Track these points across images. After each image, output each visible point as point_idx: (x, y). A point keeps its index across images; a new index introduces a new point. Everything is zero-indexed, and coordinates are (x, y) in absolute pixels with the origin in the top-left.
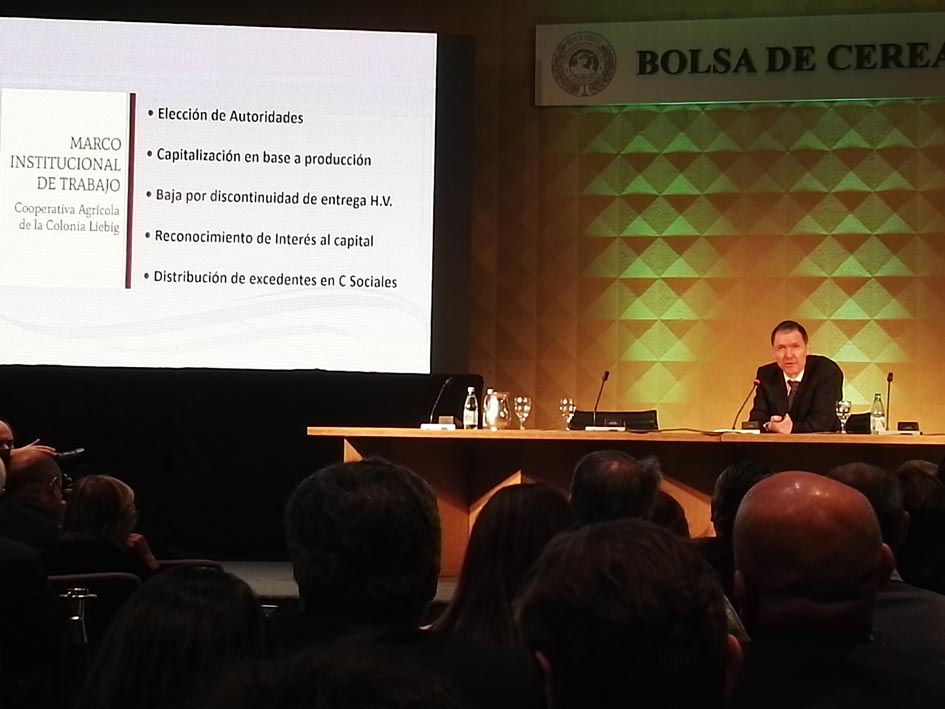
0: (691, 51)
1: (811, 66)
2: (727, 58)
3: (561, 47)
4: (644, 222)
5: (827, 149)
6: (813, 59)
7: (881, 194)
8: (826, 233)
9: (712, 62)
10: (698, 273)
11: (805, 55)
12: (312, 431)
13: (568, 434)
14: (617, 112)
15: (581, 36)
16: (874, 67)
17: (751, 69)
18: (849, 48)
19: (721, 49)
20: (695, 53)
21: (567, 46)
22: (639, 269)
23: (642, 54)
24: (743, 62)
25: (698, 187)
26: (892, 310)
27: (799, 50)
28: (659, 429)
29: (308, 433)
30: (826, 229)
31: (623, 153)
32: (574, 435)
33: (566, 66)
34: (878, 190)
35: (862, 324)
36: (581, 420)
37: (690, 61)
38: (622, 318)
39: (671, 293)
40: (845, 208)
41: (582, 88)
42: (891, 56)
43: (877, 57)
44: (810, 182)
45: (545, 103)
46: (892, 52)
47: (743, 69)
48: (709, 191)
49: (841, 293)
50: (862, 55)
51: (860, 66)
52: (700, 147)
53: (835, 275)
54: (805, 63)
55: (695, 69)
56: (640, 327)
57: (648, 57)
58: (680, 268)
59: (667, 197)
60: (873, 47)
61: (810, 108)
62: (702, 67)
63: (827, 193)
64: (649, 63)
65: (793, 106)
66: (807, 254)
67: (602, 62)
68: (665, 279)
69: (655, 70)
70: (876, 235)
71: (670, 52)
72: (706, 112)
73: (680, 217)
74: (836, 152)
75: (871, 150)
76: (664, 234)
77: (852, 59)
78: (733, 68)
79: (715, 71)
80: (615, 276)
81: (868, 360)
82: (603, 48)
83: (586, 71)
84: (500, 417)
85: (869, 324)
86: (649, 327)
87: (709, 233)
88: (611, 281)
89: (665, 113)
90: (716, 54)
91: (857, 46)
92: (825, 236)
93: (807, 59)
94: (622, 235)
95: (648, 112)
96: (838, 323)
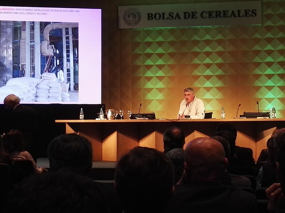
0: (163, 13)
1: (196, 17)
2: (172, 15)
3: (126, 12)
4: (150, 61)
5: (200, 40)
6: (197, 15)
7: (216, 52)
8: (201, 63)
9: (168, 16)
10: (165, 75)
11: (194, 14)
12: (57, 121)
13: (130, 120)
14: (142, 30)
15: (131, 9)
16: (213, 17)
17: (179, 18)
18: (207, 12)
19: (171, 13)
20: (163, 14)
21: (127, 12)
22: (149, 74)
23: (149, 14)
24: (177, 16)
25: (165, 51)
26: (219, 84)
27: (193, 13)
28: (156, 118)
29: (56, 122)
30: (201, 62)
31: (144, 42)
32: (132, 121)
33: (127, 18)
34: (215, 51)
35: (211, 88)
36: (133, 117)
37: (162, 16)
38: (144, 87)
39: (158, 80)
40: (206, 56)
41: (132, 24)
42: (218, 14)
43: (214, 14)
44: (196, 49)
45: (121, 28)
46: (218, 13)
47: (177, 18)
48: (168, 52)
49: (205, 79)
50: (210, 14)
51: (210, 17)
52: (165, 40)
53: (203, 75)
54: (194, 16)
55: (163, 18)
56: (150, 90)
57: (150, 15)
58: (160, 73)
59: (157, 54)
60: (213, 12)
61: (196, 29)
62: (166, 17)
63: (201, 52)
64: (150, 16)
65: (191, 28)
66: (196, 69)
67: (137, 17)
68: (156, 76)
69: (152, 18)
70: (215, 64)
71: (156, 14)
72: (167, 30)
73: (160, 59)
74: (204, 41)
75: (213, 40)
76: (156, 64)
77: (207, 15)
78: (174, 18)
79: (169, 19)
80: (142, 76)
81: (213, 98)
82: (138, 12)
83: (133, 19)
84: (111, 116)
85: (213, 88)
86: (152, 90)
87: (168, 64)
88: (141, 77)
89: (155, 30)
90: (169, 14)
91: (208, 12)
92: (201, 64)
93: (195, 15)
94: (144, 64)
95: (151, 30)
96: (205, 88)
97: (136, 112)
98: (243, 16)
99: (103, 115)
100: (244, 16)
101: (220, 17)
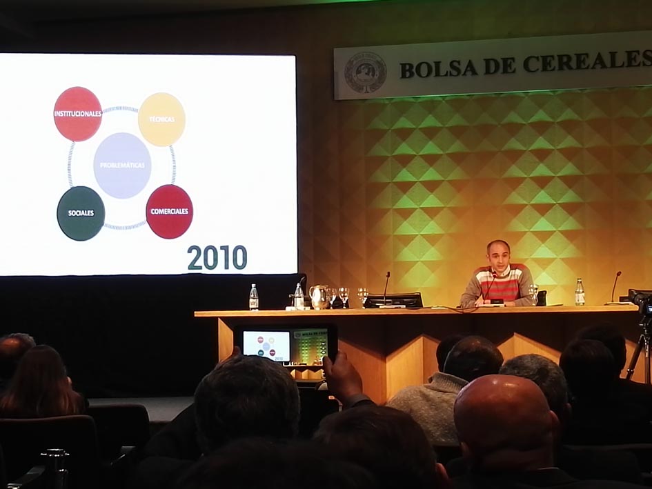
0: (435, 62)
1: (513, 70)
2: (459, 67)
3: (351, 62)
4: (408, 173)
5: (524, 123)
6: (514, 66)
7: (561, 151)
8: (525, 176)
9: (449, 69)
10: (444, 203)
11: (509, 63)
12: (198, 314)
13: (364, 311)
14: (388, 102)
15: (363, 55)
16: (553, 70)
17: (474, 73)
18: (537, 58)
19: (455, 61)
20: (437, 64)
21: (355, 62)
22: (405, 202)
23: (403, 65)
24: (469, 68)
25: (442, 149)
26: (570, 224)
27: (505, 60)
28: (424, 306)
29: (195, 316)
30: (526, 174)
31: (393, 128)
32: (368, 312)
33: (354, 74)
34: (558, 147)
35: (551, 233)
36: (370, 303)
37: (434, 69)
38: (395, 234)
39: (426, 217)
40: (537, 160)
42: (564, 63)
43: (555, 63)
44: (514, 144)
45: (341, 98)
46: (565, 60)
47: (469, 73)
48: (449, 151)
49: (536, 214)
50: (546, 62)
51: (544, 69)
52: (442, 124)
53: (532, 203)
54: (509, 68)
55: (438, 74)
56: (407, 240)
57: (407, 67)
58: (431, 201)
59: (422, 156)
60: (553, 57)
61: (512, 97)
62: (443, 72)
63: (525, 151)
64: (407, 71)
65: (502, 96)
66: (514, 189)
68: (422, 208)
69: (412, 75)
70: (558, 177)
71: (421, 64)
72: (446, 101)
73: (431, 169)
74: (531, 124)
75: (553, 123)
76: (421, 180)
77: (539, 65)
78: (463, 71)
79: (451, 75)
80: (390, 207)
81: (555, 256)
83: (367, 77)
84: (322, 301)
85: (555, 234)
86: (413, 240)
87: (450, 178)
88: (388, 210)
89: (419, 102)
90: (451, 64)
91: (541, 56)
92: (526, 178)
93: (510, 66)
94: (394, 181)
95: (408, 102)
96: (535, 233)
97: (378, 291)
98: (622, 66)
99: (302, 299)
100: (626, 64)
101: (570, 68)
